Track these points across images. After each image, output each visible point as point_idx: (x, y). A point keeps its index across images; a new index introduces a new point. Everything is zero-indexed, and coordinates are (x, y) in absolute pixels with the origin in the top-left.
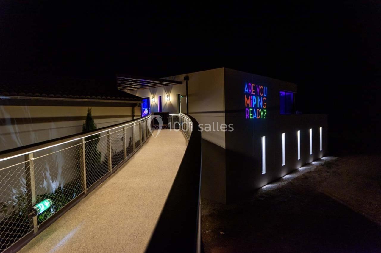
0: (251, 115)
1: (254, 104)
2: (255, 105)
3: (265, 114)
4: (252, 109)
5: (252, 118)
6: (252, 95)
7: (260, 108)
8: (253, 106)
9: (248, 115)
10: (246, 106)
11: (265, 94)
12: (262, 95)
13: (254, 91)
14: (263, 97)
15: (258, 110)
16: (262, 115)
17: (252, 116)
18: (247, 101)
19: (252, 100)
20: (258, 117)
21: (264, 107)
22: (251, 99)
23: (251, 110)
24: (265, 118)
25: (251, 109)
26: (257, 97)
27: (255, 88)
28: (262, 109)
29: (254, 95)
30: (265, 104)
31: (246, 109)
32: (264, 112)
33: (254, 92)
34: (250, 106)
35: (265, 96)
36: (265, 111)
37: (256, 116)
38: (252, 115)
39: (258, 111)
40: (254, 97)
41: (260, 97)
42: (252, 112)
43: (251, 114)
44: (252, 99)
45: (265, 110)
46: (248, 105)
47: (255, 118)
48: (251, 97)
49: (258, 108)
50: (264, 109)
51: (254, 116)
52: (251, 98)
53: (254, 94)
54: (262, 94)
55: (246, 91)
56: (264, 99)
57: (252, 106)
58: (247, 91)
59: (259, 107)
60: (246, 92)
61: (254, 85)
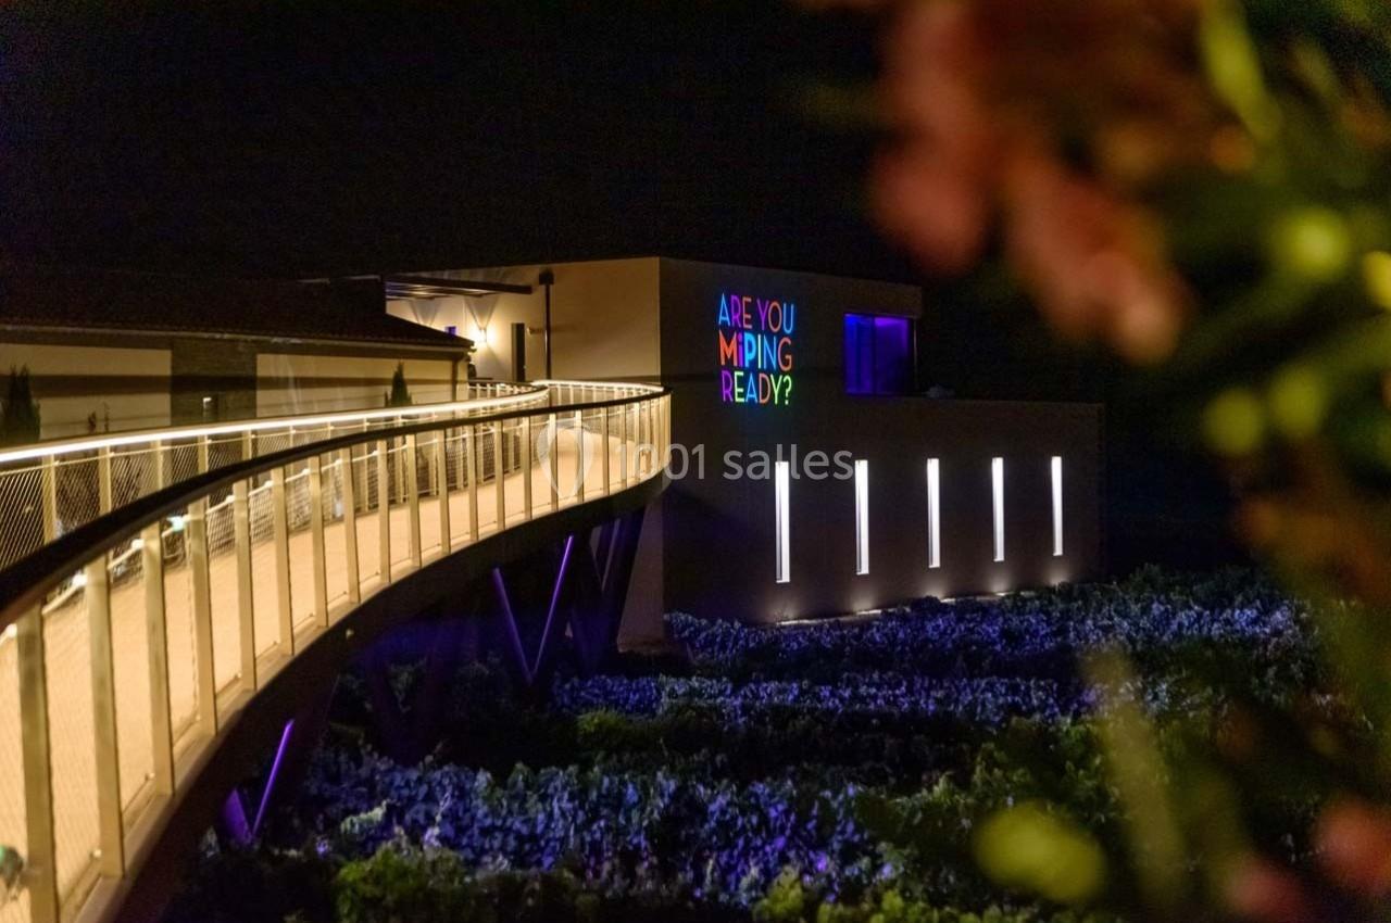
0: (738, 390)
1: (749, 357)
2: (754, 362)
3: (788, 390)
4: (741, 374)
5: (742, 400)
6: (743, 331)
7: (769, 371)
8: (747, 364)
9: (728, 392)
10: (723, 363)
11: (788, 328)
12: (775, 330)
13: (749, 317)
14: (781, 334)
15: (761, 375)
16: (776, 392)
17: (740, 395)
18: (727, 349)
19: (741, 347)
20: (764, 397)
21: (786, 369)
22: (740, 343)
23: (738, 377)
24: (787, 402)
25: (738, 373)
26: (759, 337)
27: (751, 308)
28: (778, 373)
29: (748, 330)
30: (788, 357)
31: (724, 372)
32: (784, 385)
33: (748, 321)
34: (735, 364)
35: (788, 332)
36: (787, 381)
37: (755, 396)
38: (741, 390)
39: (763, 379)
40: (748, 337)
41: (770, 335)
42: (743, 382)
43: (739, 386)
44: (743, 344)
45: (788, 378)
46: (729, 361)
47: (752, 400)
48: (740, 335)
49: (762, 371)
50: (784, 374)
51: (748, 395)
52: (740, 340)
53: (750, 327)
54: (775, 326)
55: (721, 318)
56: (785, 343)
57: (741, 364)
58: (727, 319)
59: (765, 367)
60: (724, 323)
61: (749, 300)
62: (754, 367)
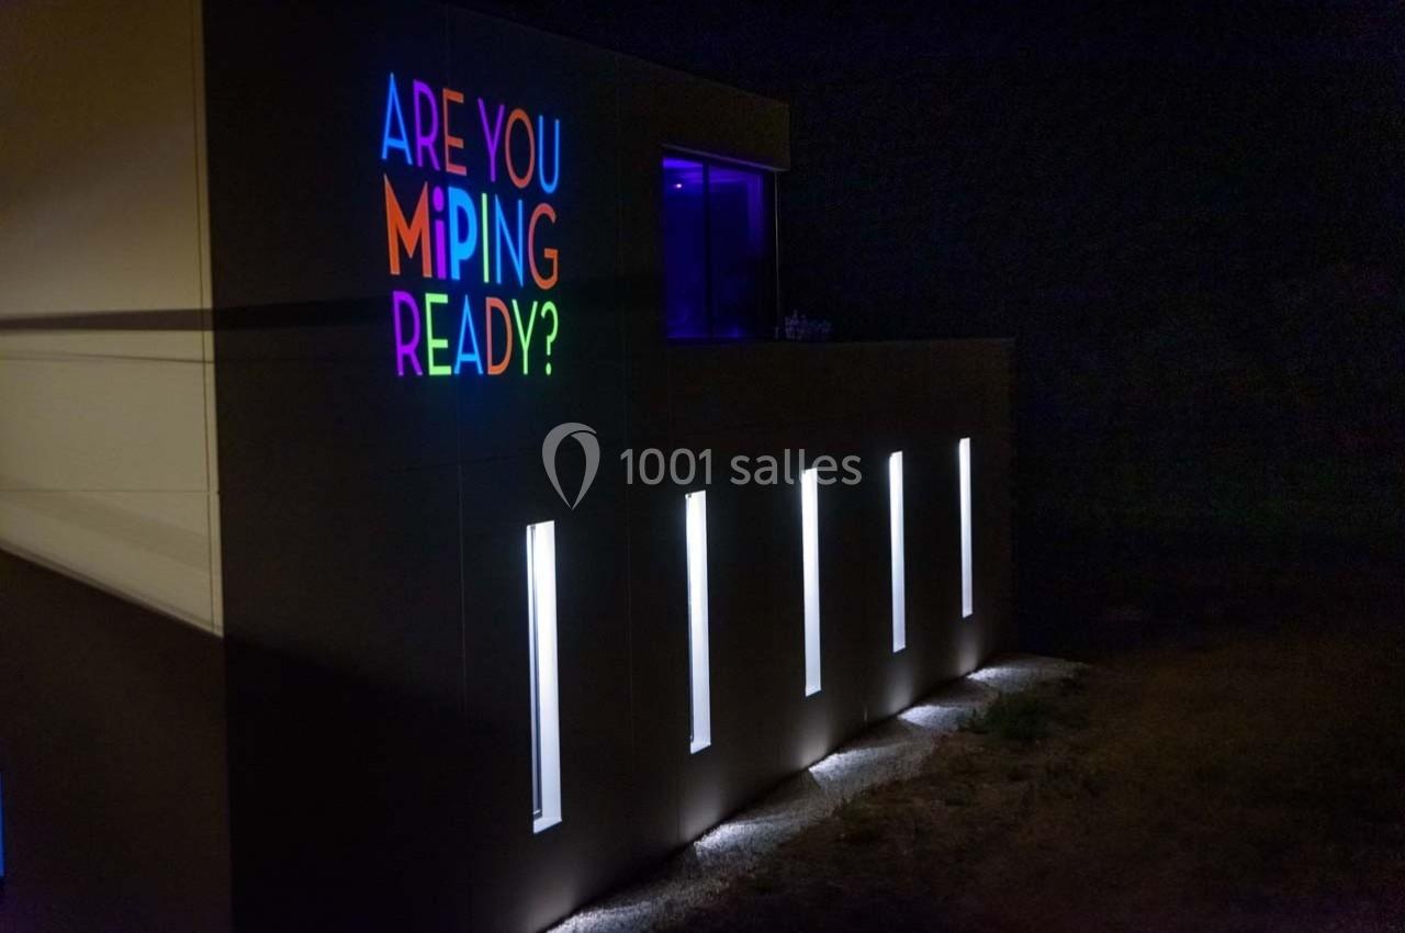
0: (435, 344)
1: (461, 252)
2: (472, 266)
3: (551, 339)
4: (443, 299)
5: (445, 370)
6: (445, 180)
7: (508, 289)
8: (456, 275)
9: (410, 349)
10: (395, 270)
11: (549, 179)
12: (521, 184)
13: (459, 143)
14: (534, 195)
15: (492, 302)
16: (525, 345)
17: (443, 357)
18: (404, 231)
19: (439, 224)
20: (497, 361)
21: (546, 284)
22: (439, 215)
23: (435, 306)
24: (548, 369)
25: (432, 298)
26: (484, 197)
27: (464, 120)
28: (529, 294)
29: (458, 181)
30: (550, 253)
31: (400, 296)
32: (543, 326)
33: (457, 156)
34: (428, 274)
35: (549, 189)
36: (549, 313)
37: (475, 357)
38: (443, 344)
39: (495, 310)
40: (458, 198)
41: (508, 196)
42: (447, 321)
43: (435, 336)
44: (445, 215)
45: (549, 306)
46: (411, 264)
47: (468, 368)
48: (438, 191)
49: (492, 289)
50: (543, 297)
51: (462, 357)
52: (439, 208)
53: (461, 171)
54: (521, 176)
55: (389, 142)
56: (544, 218)
57: (442, 275)
58: (403, 145)
59: (499, 280)
60: (396, 154)
61: (459, 98)
62: (469, 285)
